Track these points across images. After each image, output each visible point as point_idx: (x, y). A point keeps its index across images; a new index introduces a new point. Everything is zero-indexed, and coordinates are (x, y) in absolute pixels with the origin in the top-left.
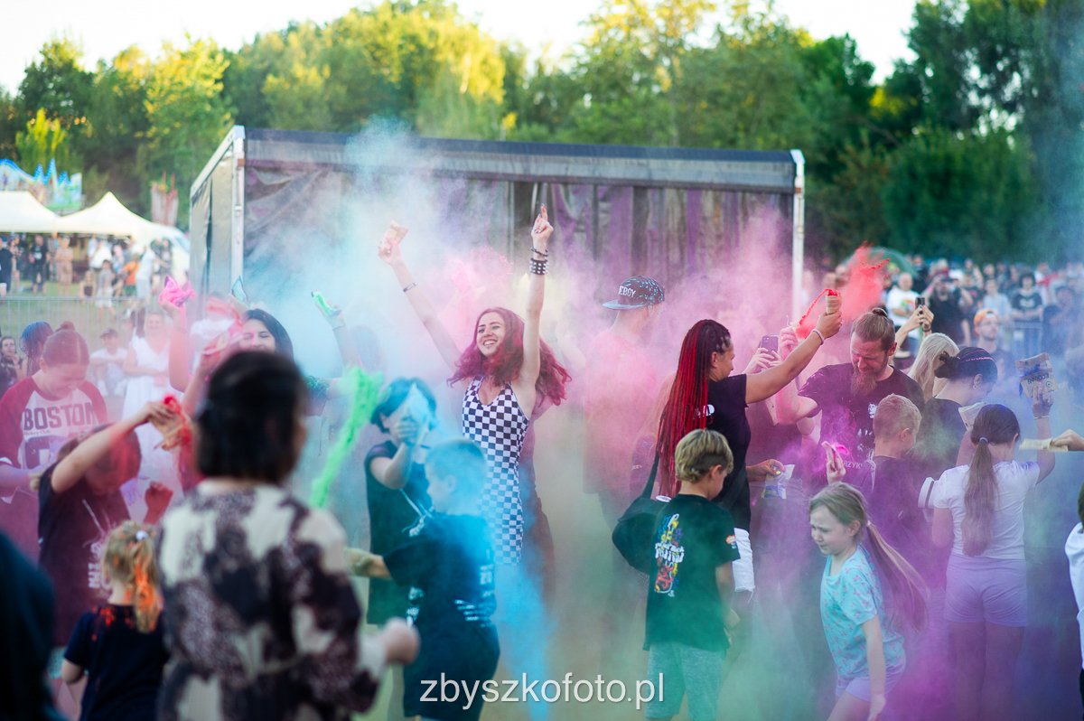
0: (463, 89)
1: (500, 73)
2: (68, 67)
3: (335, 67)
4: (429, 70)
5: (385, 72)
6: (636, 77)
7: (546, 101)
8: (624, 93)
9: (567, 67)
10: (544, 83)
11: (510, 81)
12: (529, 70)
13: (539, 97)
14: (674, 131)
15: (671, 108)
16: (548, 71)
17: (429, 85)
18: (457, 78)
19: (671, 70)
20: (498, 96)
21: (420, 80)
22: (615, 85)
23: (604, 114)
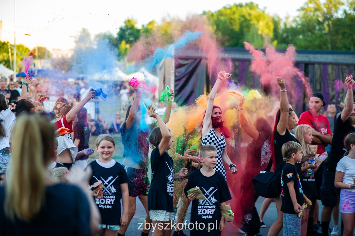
0: (260, 32)
1: (272, 27)
2: (132, 28)
3: (218, 26)
4: (249, 26)
5: (234, 27)
6: (317, 28)
7: (287, 36)
8: (313, 33)
9: (294, 25)
10: (286, 30)
11: (275, 30)
12: (282, 26)
13: (285, 35)
14: (329, 46)
15: (328, 38)
16: (288, 26)
17: (249, 31)
18: (257, 29)
19: (328, 25)
20: (271, 35)
21: (245, 30)
22: (310, 30)
23: (306, 40)
